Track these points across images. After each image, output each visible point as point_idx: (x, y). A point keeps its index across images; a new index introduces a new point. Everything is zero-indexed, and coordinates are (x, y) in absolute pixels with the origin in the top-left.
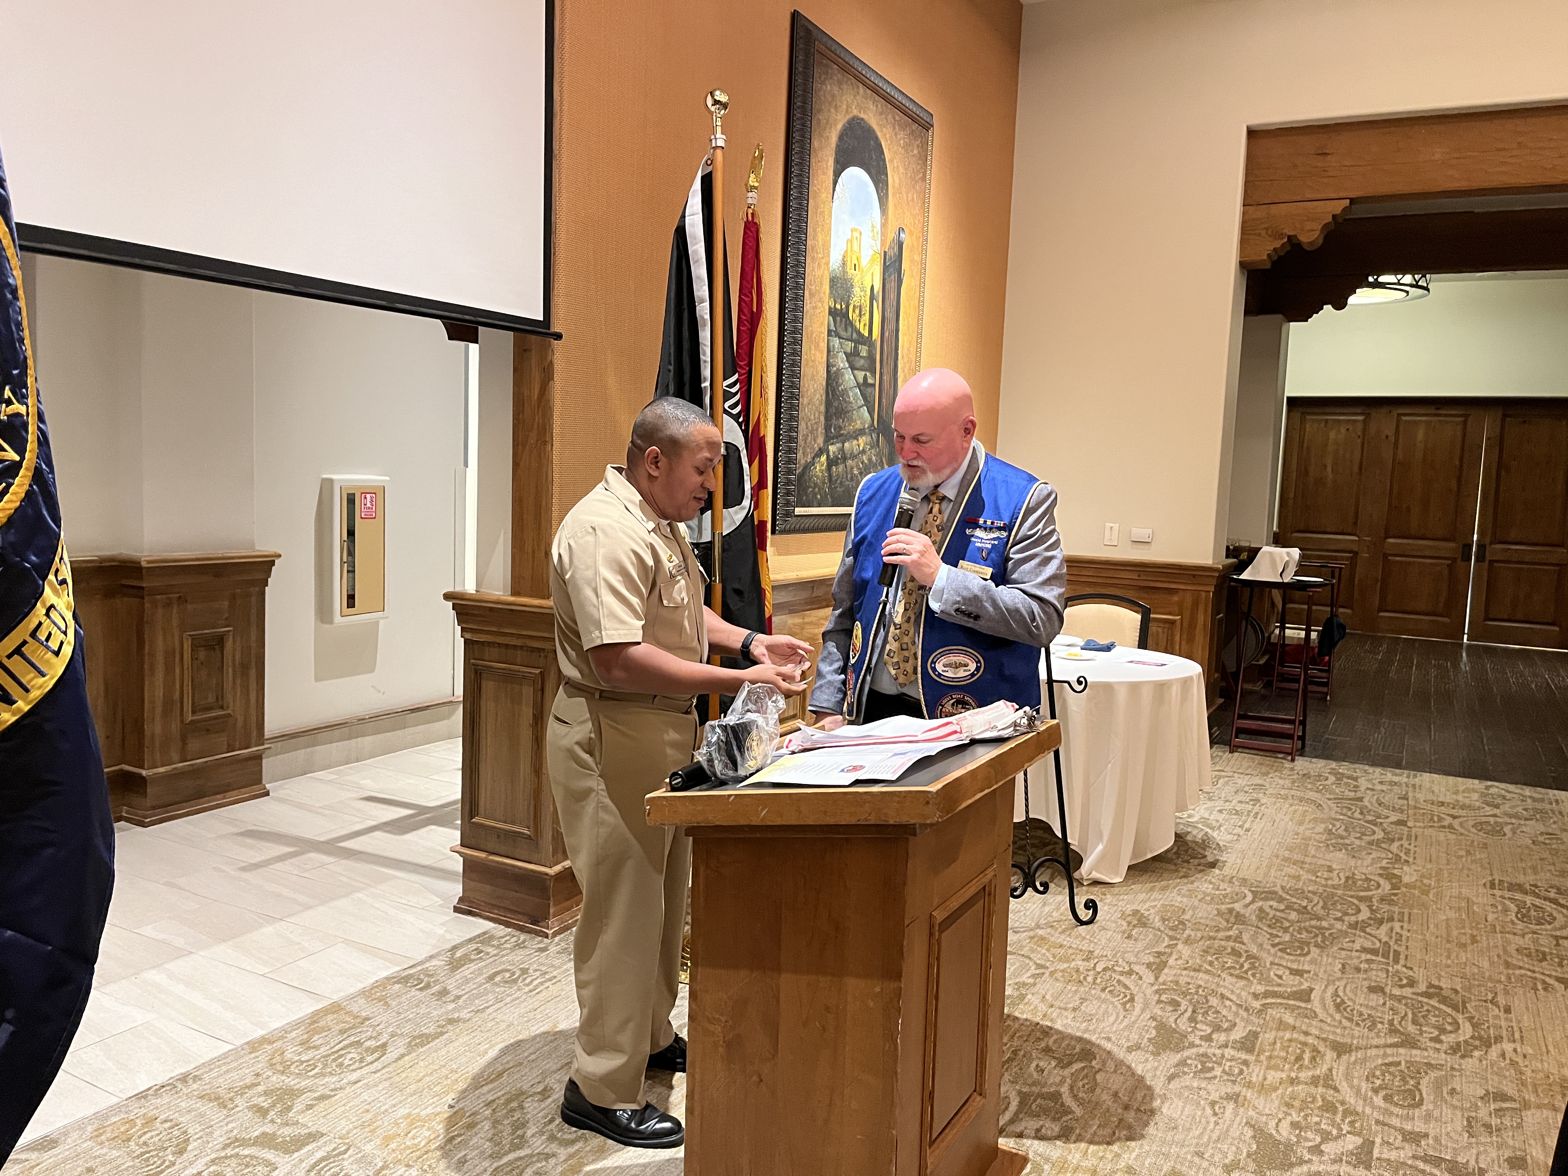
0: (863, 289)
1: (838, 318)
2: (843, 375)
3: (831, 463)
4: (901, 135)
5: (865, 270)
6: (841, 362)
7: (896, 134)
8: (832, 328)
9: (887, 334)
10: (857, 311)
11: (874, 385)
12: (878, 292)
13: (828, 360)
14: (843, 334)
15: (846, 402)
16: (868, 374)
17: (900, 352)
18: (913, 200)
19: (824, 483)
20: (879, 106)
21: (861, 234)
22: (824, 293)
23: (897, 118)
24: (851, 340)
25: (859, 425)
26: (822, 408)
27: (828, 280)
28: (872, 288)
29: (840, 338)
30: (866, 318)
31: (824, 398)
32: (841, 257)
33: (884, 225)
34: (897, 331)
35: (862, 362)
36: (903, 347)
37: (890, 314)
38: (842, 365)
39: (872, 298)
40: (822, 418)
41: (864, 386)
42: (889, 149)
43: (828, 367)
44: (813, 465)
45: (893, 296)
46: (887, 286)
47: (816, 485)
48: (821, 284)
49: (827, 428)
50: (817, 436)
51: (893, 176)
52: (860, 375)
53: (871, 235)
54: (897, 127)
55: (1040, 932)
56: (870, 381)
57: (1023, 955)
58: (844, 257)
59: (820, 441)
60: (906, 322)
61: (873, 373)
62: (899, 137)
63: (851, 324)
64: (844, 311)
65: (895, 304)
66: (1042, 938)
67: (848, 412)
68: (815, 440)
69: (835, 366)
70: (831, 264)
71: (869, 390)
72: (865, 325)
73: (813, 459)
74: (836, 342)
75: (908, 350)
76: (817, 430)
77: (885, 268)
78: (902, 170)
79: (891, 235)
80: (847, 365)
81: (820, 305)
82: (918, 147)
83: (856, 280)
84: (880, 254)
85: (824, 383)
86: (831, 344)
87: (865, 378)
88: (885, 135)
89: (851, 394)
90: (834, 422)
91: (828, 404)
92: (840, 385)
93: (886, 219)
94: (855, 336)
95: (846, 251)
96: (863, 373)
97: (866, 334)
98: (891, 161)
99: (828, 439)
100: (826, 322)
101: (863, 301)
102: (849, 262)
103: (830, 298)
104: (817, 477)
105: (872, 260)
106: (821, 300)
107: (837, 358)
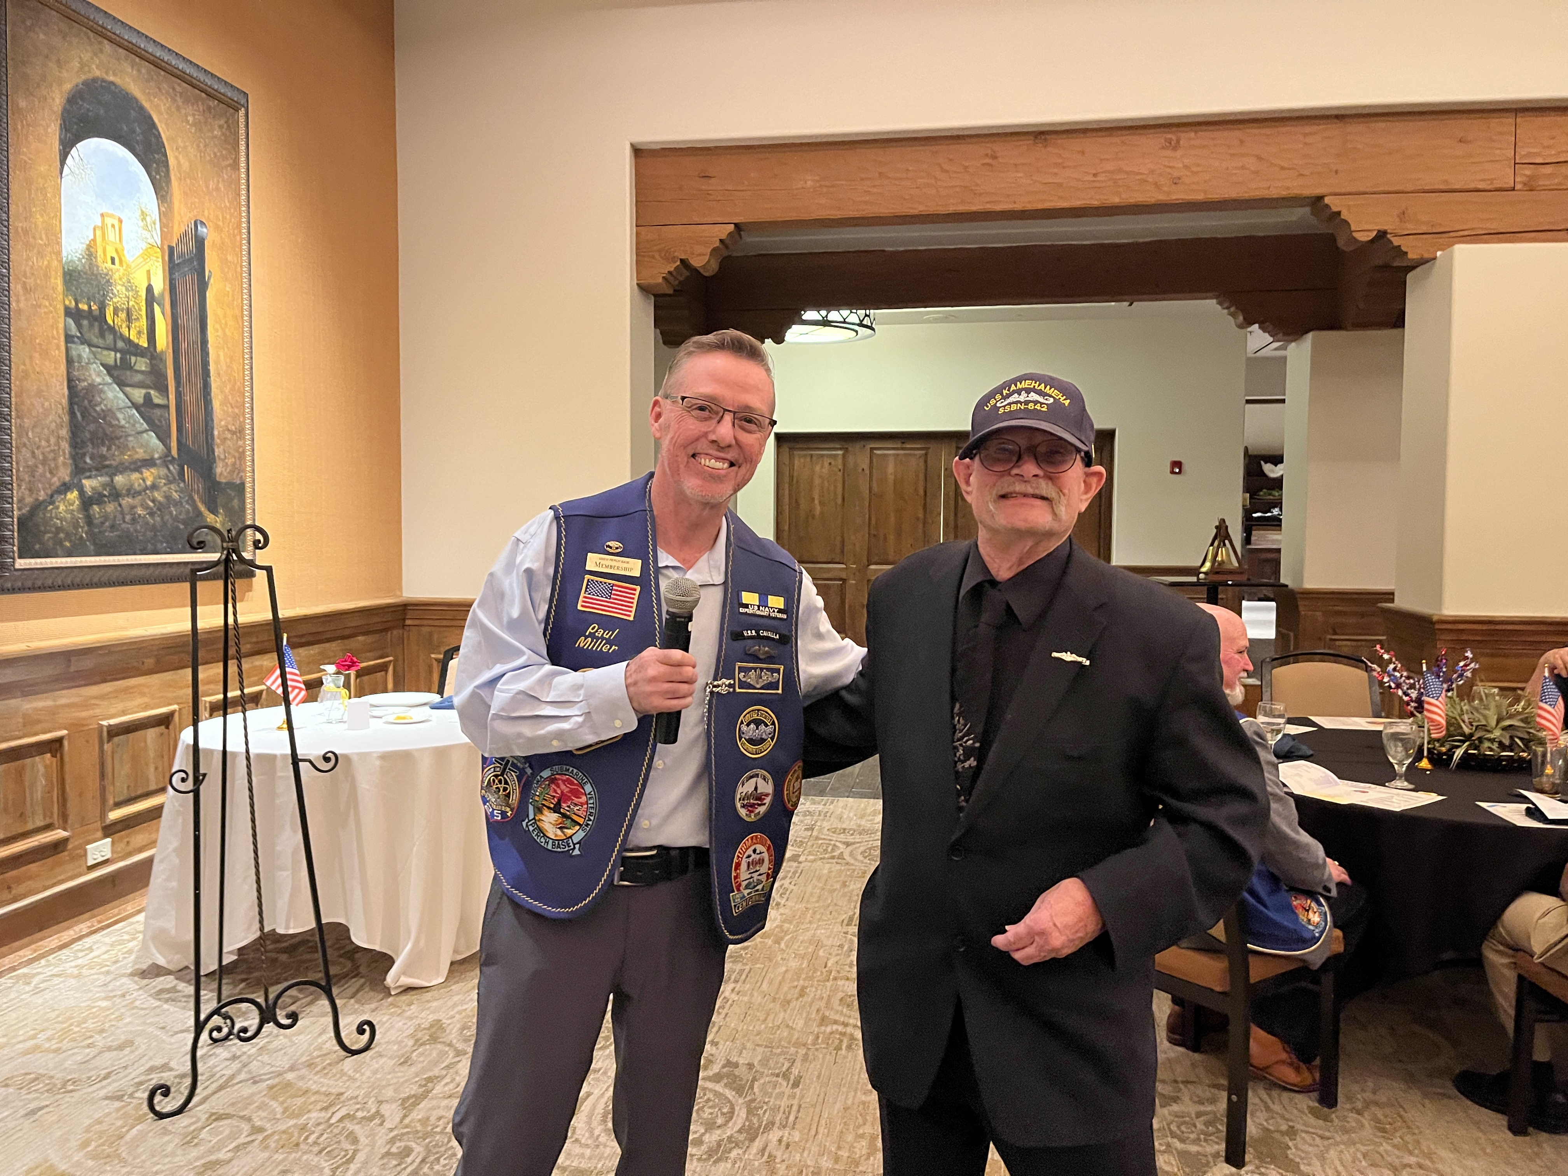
0: (130, 287)
1: (85, 322)
2: (102, 391)
3: (87, 503)
4: (190, 109)
5: (133, 265)
6: (97, 375)
7: (178, 109)
8: (74, 330)
9: (184, 346)
10: (123, 315)
11: (166, 407)
12: (162, 295)
13: (68, 373)
14: (95, 341)
15: (112, 426)
16: (152, 392)
17: (212, 368)
18: (217, 189)
19: (76, 526)
20: (143, 71)
21: (121, 221)
22: (54, 289)
23: (178, 89)
24: (115, 350)
25: (141, 454)
26: (64, 432)
27: (60, 274)
28: (150, 289)
29: (90, 345)
30: (143, 323)
31: (66, 418)
32: (85, 246)
33: (166, 216)
34: (204, 342)
35: (139, 378)
36: (217, 362)
37: (189, 322)
38: (98, 380)
39: (150, 298)
40: (65, 445)
41: (146, 408)
42: (166, 124)
43: (70, 380)
44: (52, 503)
45: (189, 301)
46: (179, 289)
47: (59, 530)
48: (47, 277)
49: (77, 458)
50: (57, 467)
51: (176, 158)
52: (138, 395)
53: (141, 224)
54: (178, 99)
55: (290, 1076)
56: (157, 400)
57: (242, 1117)
58: (89, 247)
59: (65, 474)
60: (220, 333)
61: (163, 389)
62: (183, 111)
63: (112, 329)
64: (97, 313)
65: (196, 310)
66: (289, 1085)
67: (118, 438)
68: (51, 472)
69: (84, 380)
70: (64, 254)
71: (158, 412)
72: (139, 333)
73: (52, 496)
74: (85, 351)
75: (228, 367)
76: (55, 459)
77: (173, 267)
78: (192, 150)
79: (181, 225)
80: (108, 379)
81: (47, 304)
82: (221, 127)
83: (116, 276)
84: (162, 249)
85: (65, 402)
86: (74, 353)
87: (148, 398)
88: (158, 106)
89: (120, 416)
90: (90, 448)
91: (75, 429)
92: (96, 405)
93: (170, 208)
94: (120, 344)
95: (94, 240)
96: (143, 391)
97: (146, 345)
98: (171, 139)
99: (79, 470)
100: (61, 325)
101: (131, 303)
102: (100, 253)
103: (65, 296)
104: (61, 520)
105: (146, 255)
106: (47, 297)
107: (88, 370)
